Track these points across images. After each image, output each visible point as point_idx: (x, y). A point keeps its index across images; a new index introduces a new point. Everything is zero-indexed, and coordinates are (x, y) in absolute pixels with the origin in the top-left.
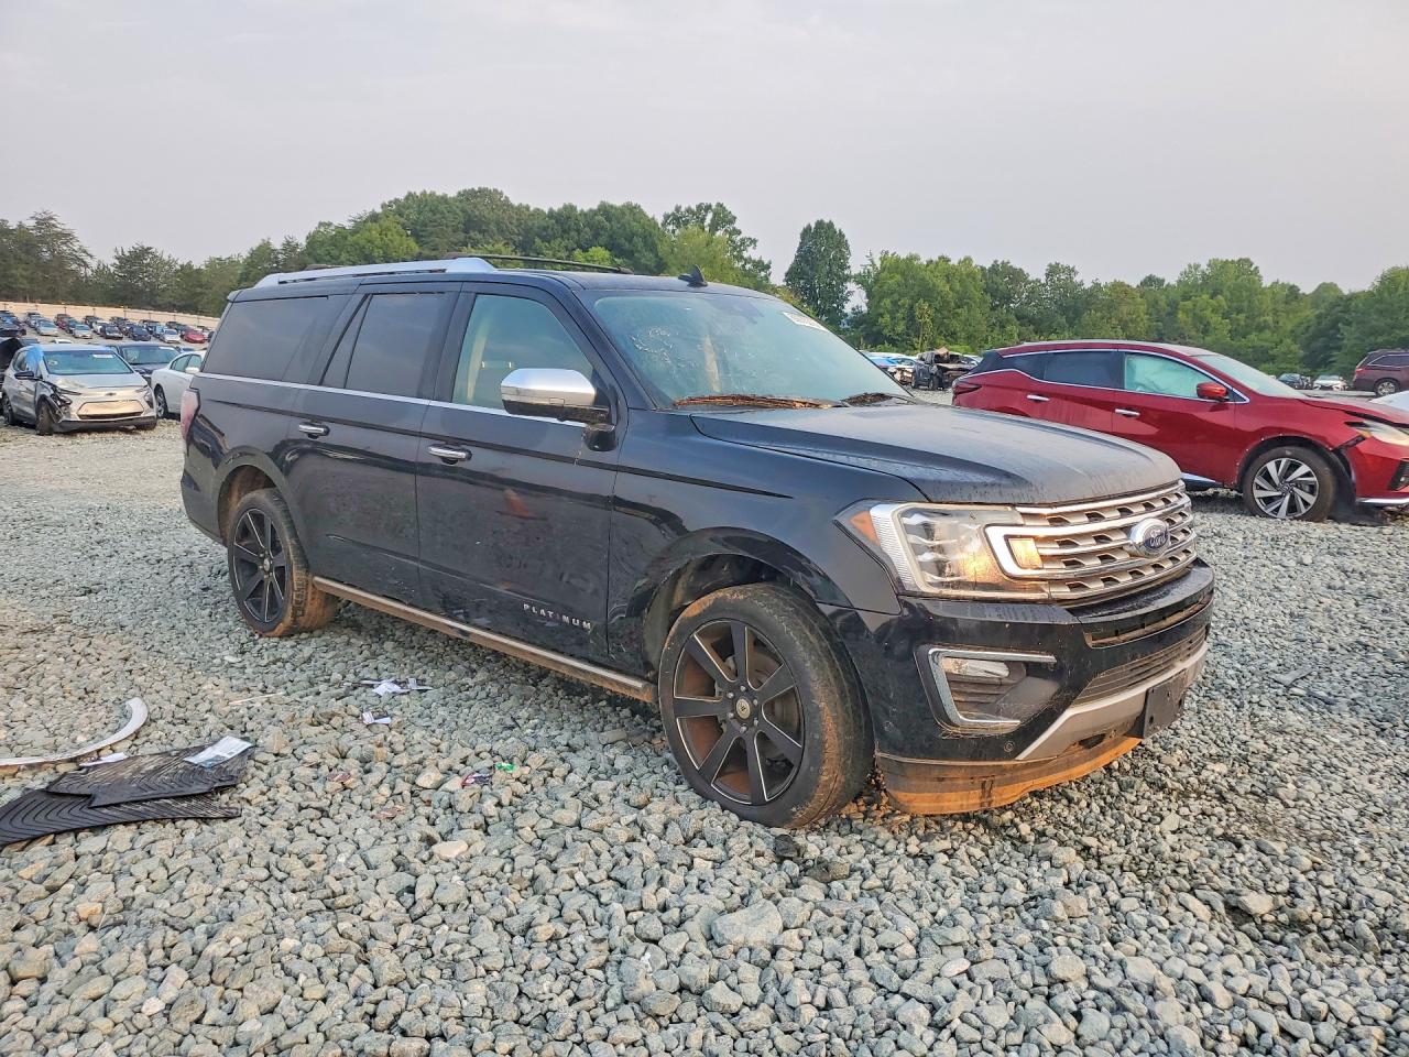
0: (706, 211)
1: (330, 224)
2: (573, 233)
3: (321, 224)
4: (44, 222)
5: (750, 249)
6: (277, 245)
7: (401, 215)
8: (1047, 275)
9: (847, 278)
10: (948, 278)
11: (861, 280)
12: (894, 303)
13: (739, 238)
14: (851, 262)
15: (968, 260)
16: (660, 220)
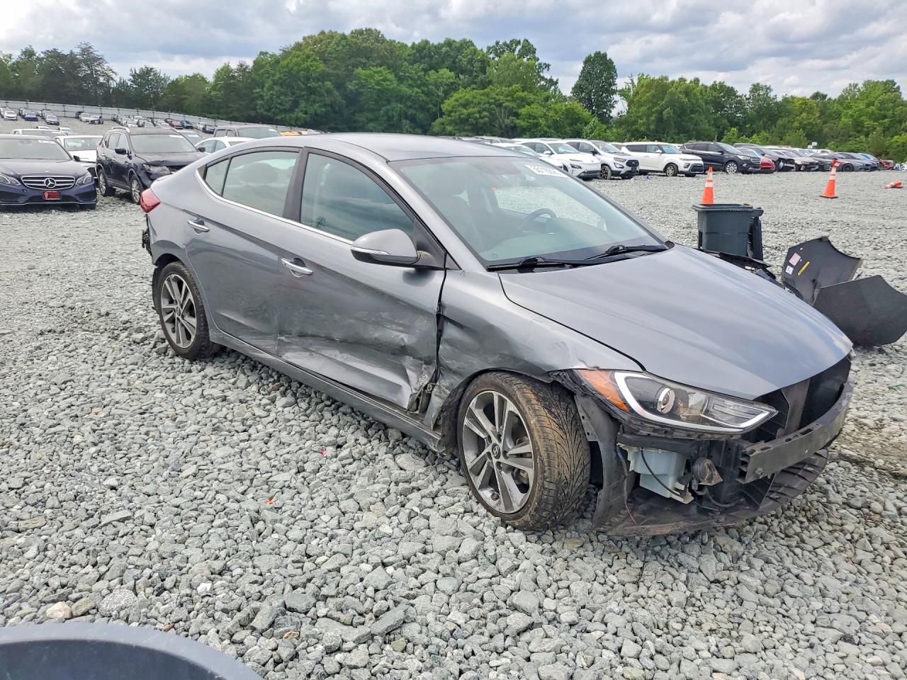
0: (516, 45)
1: (266, 53)
2: (427, 59)
3: (262, 53)
4: (86, 51)
5: (545, 70)
6: (234, 67)
8: (751, 92)
9: (614, 92)
10: (686, 93)
11: (623, 93)
12: (648, 109)
13: (537, 63)
14: (618, 81)
15: (696, 81)
16: (485, 50)
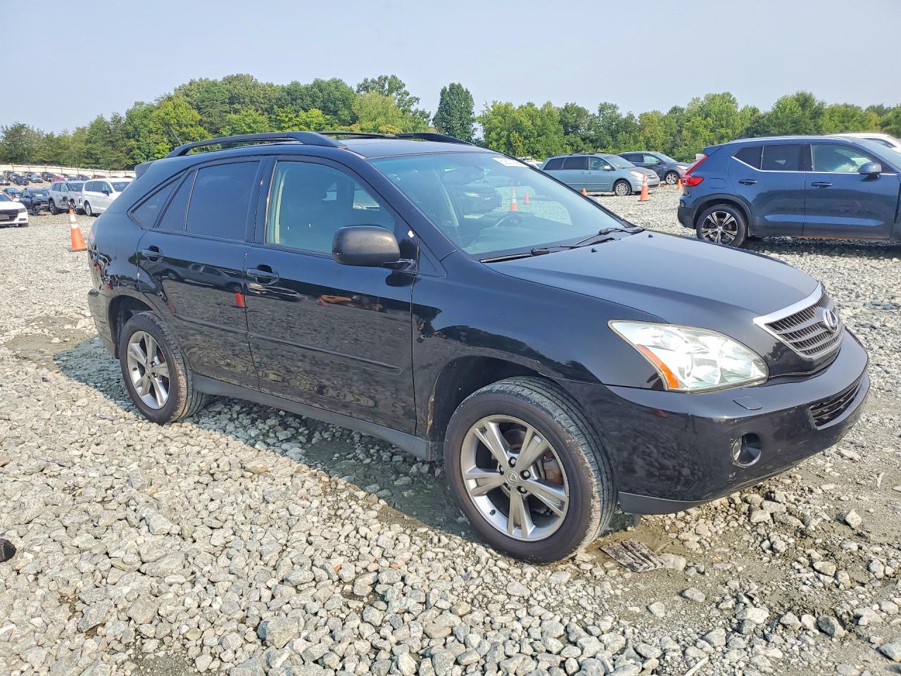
0: (385, 81)
1: (142, 103)
2: (299, 101)
3: (136, 104)
5: (416, 104)
6: (108, 118)
7: (187, 96)
8: (600, 111)
9: (474, 120)
10: (531, 117)
11: (481, 120)
12: (498, 134)
13: (408, 97)
14: (474, 109)
15: (549, 104)
16: (355, 89)
